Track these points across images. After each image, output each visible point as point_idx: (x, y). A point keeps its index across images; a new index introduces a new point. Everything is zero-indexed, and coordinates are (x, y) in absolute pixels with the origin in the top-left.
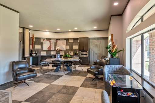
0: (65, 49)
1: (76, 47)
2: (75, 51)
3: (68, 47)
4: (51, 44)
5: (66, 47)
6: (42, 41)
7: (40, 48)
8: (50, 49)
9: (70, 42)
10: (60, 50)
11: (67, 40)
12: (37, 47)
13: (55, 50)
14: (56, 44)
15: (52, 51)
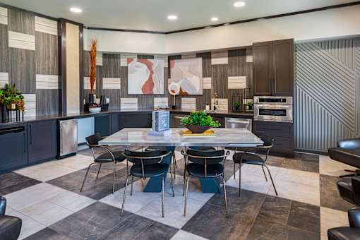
0: (199, 91)
1: (237, 82)
2: (234, 96)
3: (208, 83)
4: (152, 73)
5: (202, 83)
6: (123, 63)
7: (118, 87)
8: (151, 89)
9: (216, 66)
10: (183, 94)
11: (206, 56)
12: (111, 84)
13: (166, 94)
14: (168, 73)
15: (156, 96)
